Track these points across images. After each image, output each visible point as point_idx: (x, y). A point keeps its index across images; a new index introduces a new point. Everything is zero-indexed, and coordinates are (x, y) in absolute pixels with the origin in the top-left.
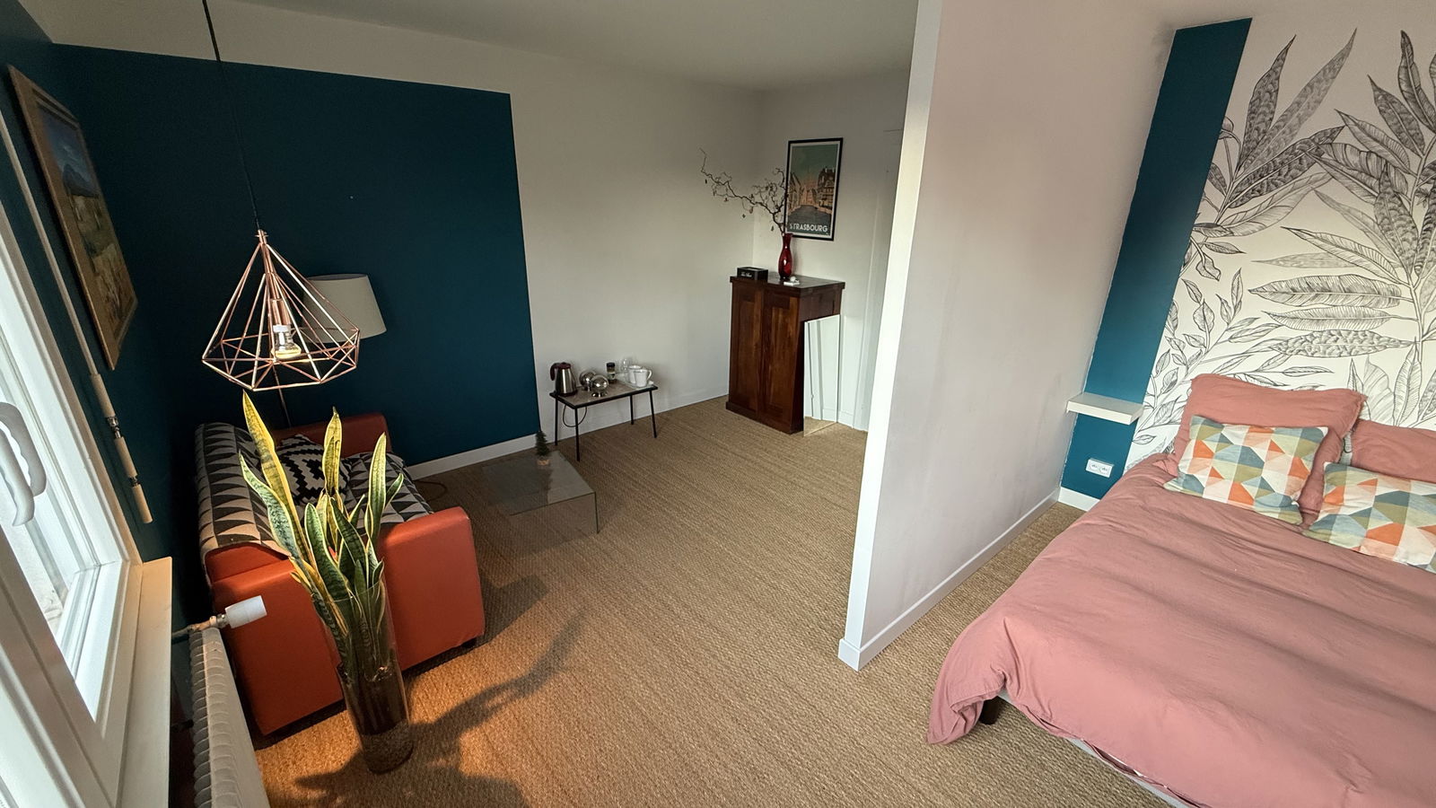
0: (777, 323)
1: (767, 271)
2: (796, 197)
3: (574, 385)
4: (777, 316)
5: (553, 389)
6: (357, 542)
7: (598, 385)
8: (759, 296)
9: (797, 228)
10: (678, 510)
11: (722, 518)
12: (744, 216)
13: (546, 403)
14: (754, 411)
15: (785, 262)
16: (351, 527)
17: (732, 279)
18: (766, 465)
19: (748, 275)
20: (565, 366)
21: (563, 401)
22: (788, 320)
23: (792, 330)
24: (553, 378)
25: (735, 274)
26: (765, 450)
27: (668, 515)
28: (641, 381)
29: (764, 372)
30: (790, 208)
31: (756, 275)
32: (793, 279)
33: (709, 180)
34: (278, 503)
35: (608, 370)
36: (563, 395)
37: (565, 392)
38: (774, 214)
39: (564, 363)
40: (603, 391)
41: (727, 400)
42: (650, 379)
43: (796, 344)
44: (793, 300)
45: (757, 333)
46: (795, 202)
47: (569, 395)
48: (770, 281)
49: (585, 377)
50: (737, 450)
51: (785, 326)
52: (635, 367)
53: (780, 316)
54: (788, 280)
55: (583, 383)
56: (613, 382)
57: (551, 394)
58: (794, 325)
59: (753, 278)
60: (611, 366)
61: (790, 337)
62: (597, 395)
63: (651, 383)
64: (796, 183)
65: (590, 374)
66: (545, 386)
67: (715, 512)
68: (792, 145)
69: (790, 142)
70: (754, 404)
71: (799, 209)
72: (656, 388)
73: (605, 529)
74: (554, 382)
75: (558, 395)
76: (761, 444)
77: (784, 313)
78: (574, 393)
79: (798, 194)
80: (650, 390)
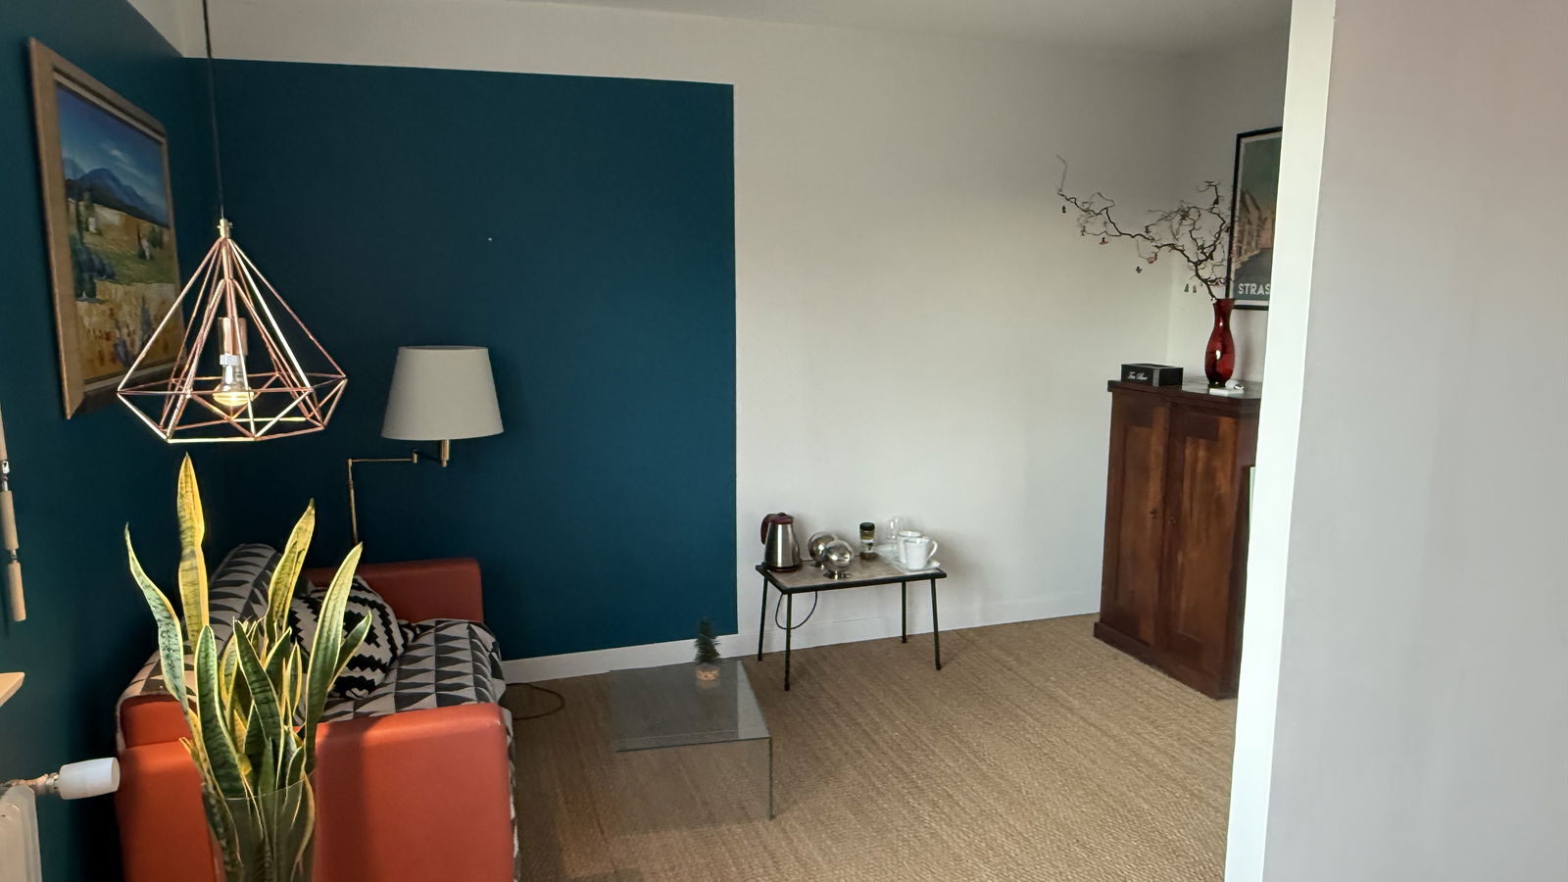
0: (1194, 470)
1: (1180, 370)
2: (1250, 234)
3: (796, 555)
4: (1195, 453)
5: (761, 560)
6: (272, 705)
7: (834, 557)
8: (1161, 415)
9: (1253, 291)
10: (935, 804)
11: (1019, 838)
12: (1139, 270)
13: (749, 583)
14: (1147, 644)
15: (1218, 353)
16: (265, 679)
17: (1112, 385)
18: (1145, 750)
19: (1141, 377)
20: (784, 519)
21: (775, 583)
22: (1217, 463)
23: (1224, 485)
24: (763, 542)
25: (1118, 377)
26: (1152, 722)
27: (912, 810)
28: (913, 558)
29: (1166, 564)
30: (1240, 254)
31: (1156, 376)
32: (1230, 384)
33: (1070, 206)
34: (170, 617)
35: (863, 535)
36: (775, 569)
37: (780, 565)
38: (1196, 264)
39: (782, 515)
40: (843, 569)
41: (1097, 619)
42: (934, 558)
43: (1231, 511)
44: (1226, 424)
45: (1154, 489)
46: (1249, 244)
47: (786, 570)
48: (1186, 388)
49: (817, 542)
50: (1093, 714)
51: (1210, 474)
52: (910, 534)
53: (1202, 454)
54: (1222, 386)
55: (813, 554)
56: (867, 558)
57: (757, 568)
58: (1229, 473)
59: (1150, 382)
60: (867, 529)
61: (1219, 497)
62: (831, 576)
63: (936, 564)
64: (1251, 208)
65: (827, 538)
66: (749, 551)
67: (1007, 822)
68: (1244, 141)
69: (1240, 136)
70: (1147, 630)
71: (1257, 256)
72: (942, 575)
73: (787, 814)
74: (764, 546)
75: (768, 569)
76: (1148, 709)
77: (1209, 449)
78: (794, 567)
79: (1255, 227)
80: (933, 577)
